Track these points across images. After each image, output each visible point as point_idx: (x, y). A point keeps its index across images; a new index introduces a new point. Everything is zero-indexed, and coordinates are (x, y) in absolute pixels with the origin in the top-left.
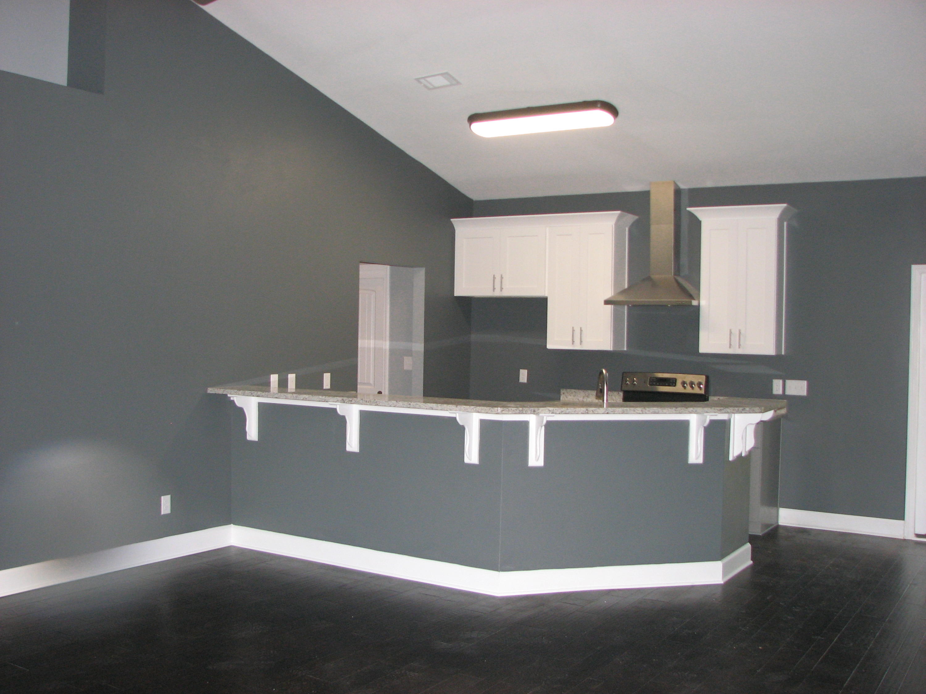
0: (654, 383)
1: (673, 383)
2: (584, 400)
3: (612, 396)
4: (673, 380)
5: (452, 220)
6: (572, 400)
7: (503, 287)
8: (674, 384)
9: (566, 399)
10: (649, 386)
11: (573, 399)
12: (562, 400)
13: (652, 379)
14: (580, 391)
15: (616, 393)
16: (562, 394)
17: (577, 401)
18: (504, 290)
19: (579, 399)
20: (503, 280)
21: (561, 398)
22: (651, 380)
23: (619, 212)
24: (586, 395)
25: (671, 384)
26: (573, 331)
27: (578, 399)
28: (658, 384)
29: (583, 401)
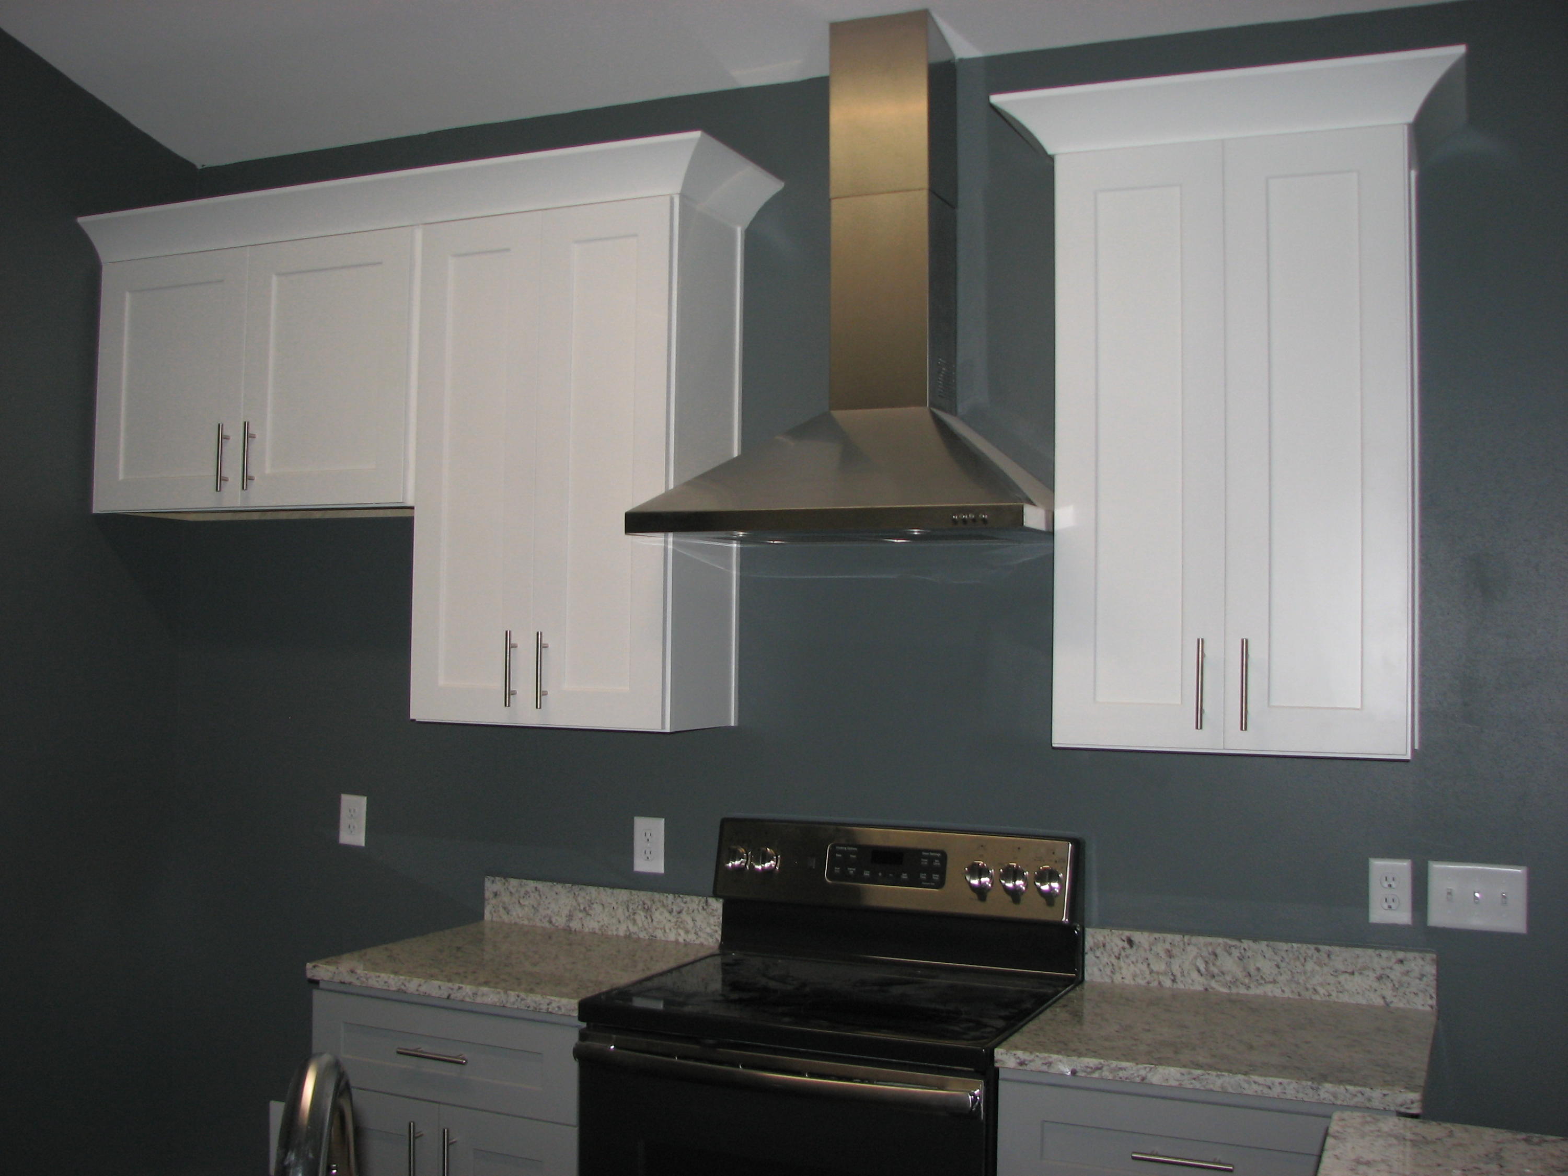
0: (851, 871)
1: (930, 870)
2: (571, 925)
3: (680, 912)
4: (931, 859)
5: (81, 220)
6: (526, 922)
7: (252, 472)
8: (936, 877)
9: (505, 918)
10: (828, 881)
11: (529, 919)
12: (492, 921)
13: (840, 852)
14: (559, 887)
15: (694, 902)
16: (491, 896)
17: (547, 925)
18: (254, 486)
19: (554, 921)
20: (254, 446)
21: (487, 916)
22: (838, 855)
23: (697, 134)
24: (582, 908)
25: (923, 876)
26: (509, 646)
27: (550, 922)
28: (867, 874)
29: (569, 926)
